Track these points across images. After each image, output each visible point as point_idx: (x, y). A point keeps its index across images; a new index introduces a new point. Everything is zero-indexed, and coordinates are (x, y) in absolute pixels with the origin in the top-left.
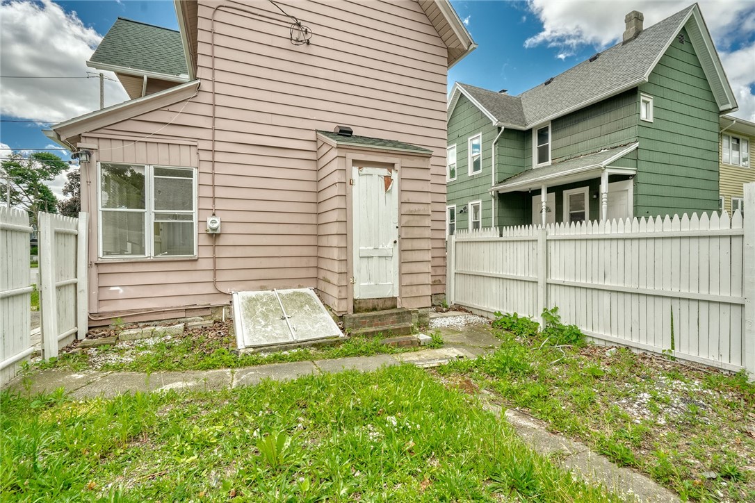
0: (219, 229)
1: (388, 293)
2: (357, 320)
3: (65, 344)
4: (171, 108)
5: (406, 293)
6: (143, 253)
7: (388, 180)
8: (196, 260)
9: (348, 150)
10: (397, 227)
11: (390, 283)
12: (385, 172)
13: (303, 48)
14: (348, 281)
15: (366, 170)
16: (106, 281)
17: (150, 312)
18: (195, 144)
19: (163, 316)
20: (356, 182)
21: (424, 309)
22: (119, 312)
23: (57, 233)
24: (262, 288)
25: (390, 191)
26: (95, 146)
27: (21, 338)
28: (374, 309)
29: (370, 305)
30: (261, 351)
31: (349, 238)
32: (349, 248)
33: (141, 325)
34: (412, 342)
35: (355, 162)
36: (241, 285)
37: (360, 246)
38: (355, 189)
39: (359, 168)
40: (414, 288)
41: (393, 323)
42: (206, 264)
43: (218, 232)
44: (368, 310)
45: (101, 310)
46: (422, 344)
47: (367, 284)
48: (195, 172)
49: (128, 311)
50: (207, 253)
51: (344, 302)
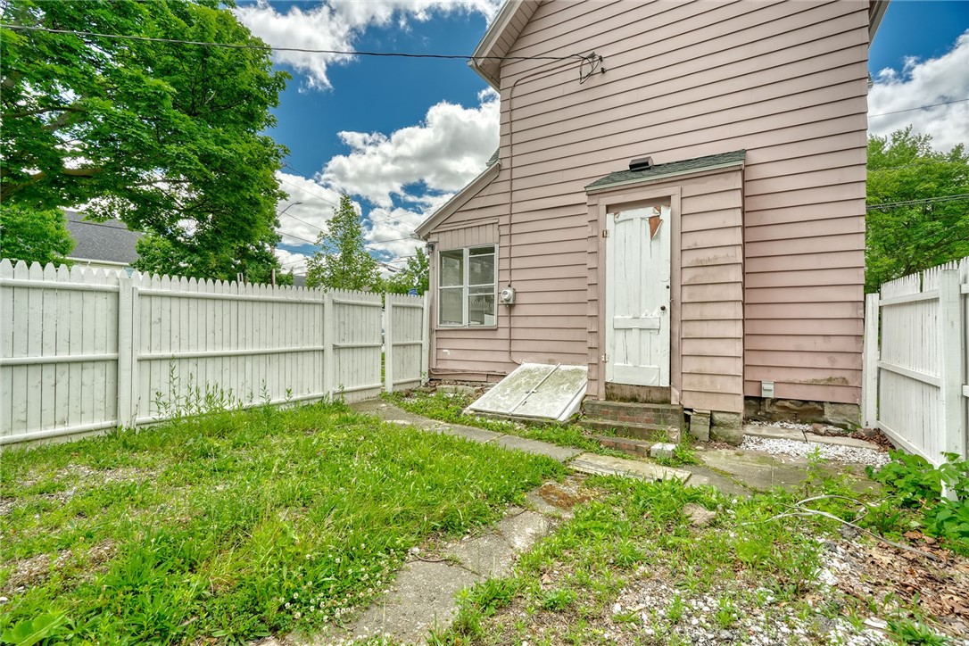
0: (512, 300)
1: (652, 381)
2: (596, 408)
3: (398, 389)
4: (481, 194)
5: (690, 384)
6: (461, 323)
7: (655, 223)
8: (496, 330)
9: (601, 195)
10: (668, 287)
11: (656, 367)
12: (649, 211)
13: (597, 80)
14: (599, 359)
15: (624, 214)
16: (442, 344)
17: (464, 373)
18: (496, 221)
19: (472, 378)
20: (611, 234)
21: (725, 415)
22: (447, 370)
23: (393, 306)
24: (550, 362)
25: (658, 237)
26: (435, 240)
27: (373, 375)
28: (634, 400)
29: (628, 394)
30: (477, 415)
31: (601, 305)
32: (601, 317)
33: (459, 383)
34: (637, 447)
35: (609, 208)
36: (532, 357)
37: (615, 315)
38: (609, 241)
39: (615, 214)
40: (707, 378)
41: (647, 421)
42: (503, 334)
43: (511, 302)
44: (623, 399)
45: (439, 367)
46: (652, 454)
47: (623, 364)
48: (497, 247)
49: (453, 370)
50: (504, 323)
51: (594, 384)
